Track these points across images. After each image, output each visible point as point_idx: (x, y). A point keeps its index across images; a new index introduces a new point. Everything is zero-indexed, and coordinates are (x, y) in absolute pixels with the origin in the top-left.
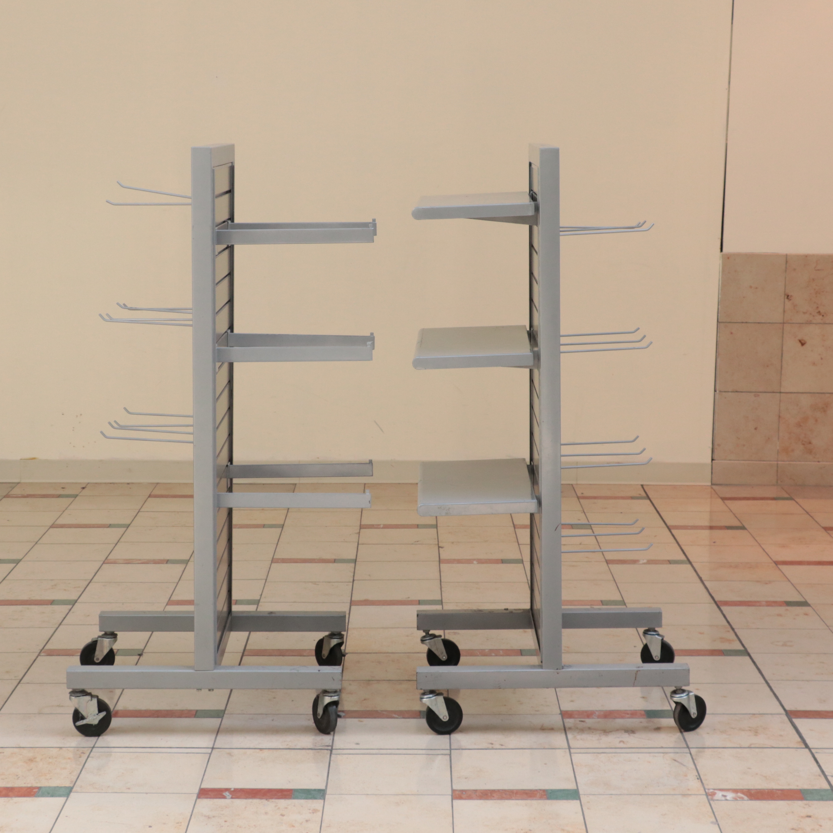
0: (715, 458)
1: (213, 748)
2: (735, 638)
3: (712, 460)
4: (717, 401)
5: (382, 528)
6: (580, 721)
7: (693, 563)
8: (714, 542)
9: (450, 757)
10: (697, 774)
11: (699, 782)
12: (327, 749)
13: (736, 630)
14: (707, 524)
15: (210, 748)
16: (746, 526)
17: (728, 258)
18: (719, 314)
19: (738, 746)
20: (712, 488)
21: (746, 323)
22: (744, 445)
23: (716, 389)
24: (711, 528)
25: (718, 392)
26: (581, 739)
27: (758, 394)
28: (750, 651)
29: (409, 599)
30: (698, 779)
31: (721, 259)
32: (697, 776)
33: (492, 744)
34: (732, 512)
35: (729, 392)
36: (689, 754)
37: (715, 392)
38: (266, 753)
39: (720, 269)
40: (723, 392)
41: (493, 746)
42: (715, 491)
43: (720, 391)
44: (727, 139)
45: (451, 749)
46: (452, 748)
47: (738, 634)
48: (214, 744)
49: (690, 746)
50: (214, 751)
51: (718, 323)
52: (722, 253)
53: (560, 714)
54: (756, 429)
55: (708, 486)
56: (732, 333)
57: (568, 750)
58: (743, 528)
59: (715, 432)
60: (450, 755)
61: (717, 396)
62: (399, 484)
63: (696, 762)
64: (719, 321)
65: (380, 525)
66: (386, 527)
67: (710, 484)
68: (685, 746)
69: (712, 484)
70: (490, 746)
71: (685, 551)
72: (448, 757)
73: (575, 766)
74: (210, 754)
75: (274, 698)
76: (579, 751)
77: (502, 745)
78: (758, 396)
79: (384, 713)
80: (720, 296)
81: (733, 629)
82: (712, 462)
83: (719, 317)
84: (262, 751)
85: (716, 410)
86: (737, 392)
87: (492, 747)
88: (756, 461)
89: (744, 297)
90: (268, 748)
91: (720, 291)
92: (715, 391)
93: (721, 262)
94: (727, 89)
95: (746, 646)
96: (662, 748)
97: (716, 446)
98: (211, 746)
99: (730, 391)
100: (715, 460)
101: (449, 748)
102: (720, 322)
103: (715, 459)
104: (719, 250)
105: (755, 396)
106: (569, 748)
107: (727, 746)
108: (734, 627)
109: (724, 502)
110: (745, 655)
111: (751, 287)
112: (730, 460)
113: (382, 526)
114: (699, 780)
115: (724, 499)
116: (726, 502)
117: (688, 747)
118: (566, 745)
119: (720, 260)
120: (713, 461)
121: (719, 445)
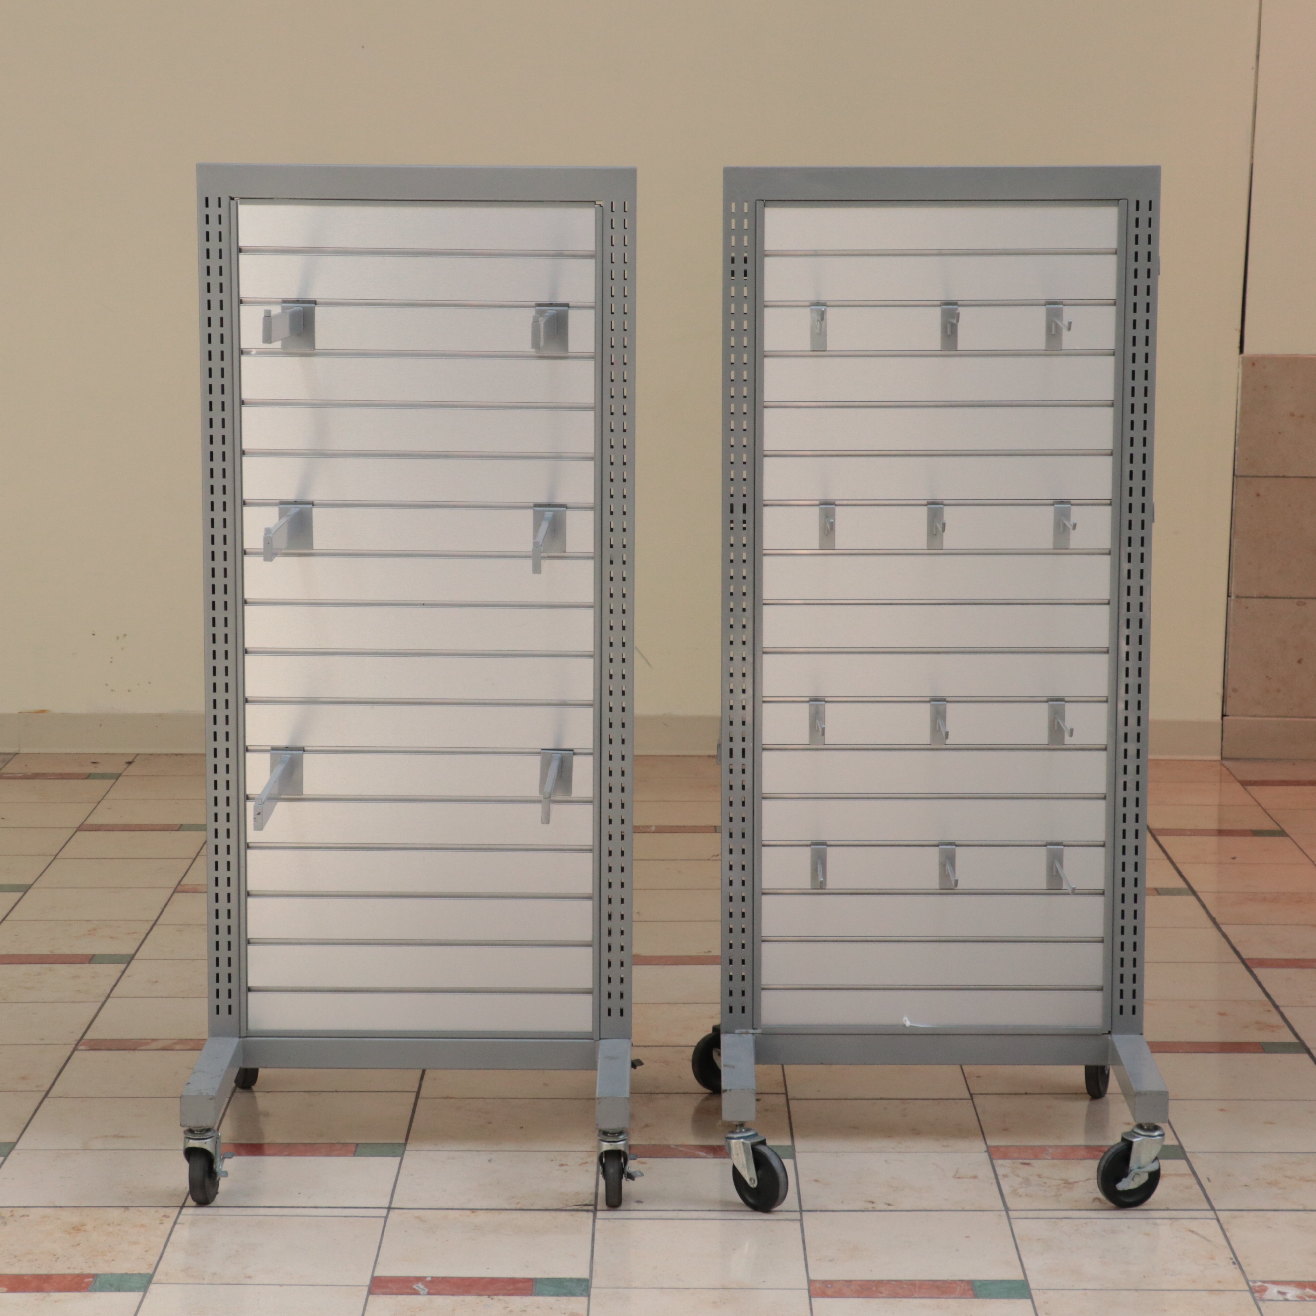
0: (1228, 711)
1: (389, 1209)
2: (1281, 1022)
3: (1223, 716)
4: (1231, 613)
5: (654, 832)
6: (1022, 1164)
7: (1199, 894)
8: (1234, 858)
9: (802, 1225)
10: (1232, 1256)
11: (1236, 1268)
12: (587, 1211)
13: (1282, 1009)
14: (1214, 826)
15: (385, 1208)
16: (1288, 831)
17: (1253, 364)
18: (1236, 462)
19: (1301, 1208)
20: (1223, 765)
21: (1284, 477)
22: (1279, 691)
23: (1230, 591)
24: (1221, 833)
25: (1233, 597)
26: (1026, 1195)
27: (1303, 600)
28: (1309, 1045)
29: (710, 954)
30: (1234, 1263)
31: (1241, 367)
32: (1232, 1259)
33: (872, 1202)
34: (1260, 806)
35: (1253, 597)
36: (1215, 1221)
37: (1229, 598)
38: (482, 1217)
39: (1238, 383)
40: (1242, 597)
41: (874, 1205)
42: (1228, 769)
43: (1237, 596)
44: (1252, 157)
45: (801, 1211)
46: (803, 1209)
47: (1287, 1015)
48: (391, 1202)
49: (1216, 1208)
50: (392, 1213)
51: (1235, 477)
52: (1242, 355)
53: (985, 1152)
54: (1299, 662)
55: (1216, 761)
56: (1258, 495)
57: (1004, 1213)
58: (1282, 833)
59: (1229, 666)
60: (801, 1221)
61: (1232, 604)
62: (678, 756)
63: (1228, 1234)
64: (1236, 473)
65: (651, 826)
66: (660, 830)
67: (1218, 757)
68: (1208, 1207)
69: (1222, 758)
70: (869, 1206)
71: (1184, 874)
72: (798, 1225)
73: (1018, 1241)
74: (386, 1218)
75: (489, 1123)
76: (1023, 1214)
77: (889, 1205)
78: (1304, 604)
79: (681, 1148)
80: (1238, 431)
81: (1277, 1007)
82: (1222, 719)
83: (1236, 468)
84: (474, 1214)
85: (1231, 630)
86: (1267, 597)
87: (873, 1208)
88: (1301, 717)
89: (1280, 433)
90: (484, 1208)
91: (1238, 421)
92: (1229, 596)
93: (1240, 370)
94: (1253, 69)
95: (1302, 1036)
96: (1168, 1210)
97: (1229, 692)
98: (387, 1206)
99: (1255, 596)
100: (1228, 716)
101: (798, 1209)
102: (1237, 476)
103: (1227, 714)
104: (1238, 350)
105: (1298, 604)
106: (1007, 1209)
107: (1281, 1208)
108: (1278, 1004)
109: (1245, 789)
110: (1302, 1053)
111: (1292, 415)
112: (1254, 716)
113: (653, 829)
114: (1237, 1266)
115: (1245, 784)
116: (1249, 788)
117: (1213, 1209)
118: (1001, 1206)
119: (1239, 367)
120: (1225, 718)
121: (1235, 690)
